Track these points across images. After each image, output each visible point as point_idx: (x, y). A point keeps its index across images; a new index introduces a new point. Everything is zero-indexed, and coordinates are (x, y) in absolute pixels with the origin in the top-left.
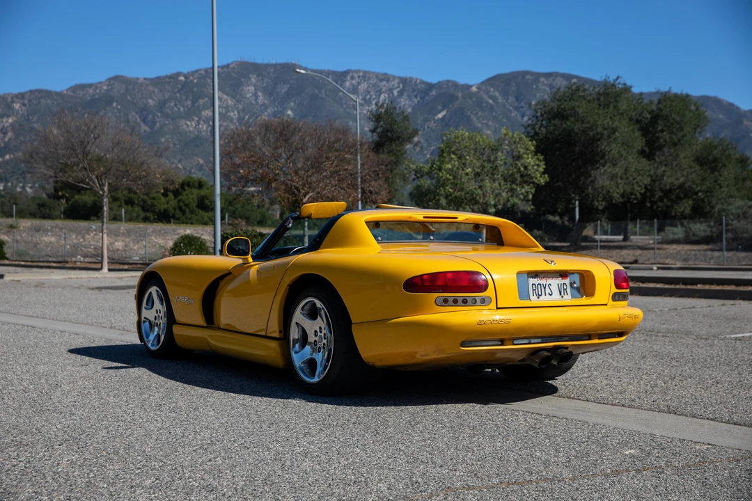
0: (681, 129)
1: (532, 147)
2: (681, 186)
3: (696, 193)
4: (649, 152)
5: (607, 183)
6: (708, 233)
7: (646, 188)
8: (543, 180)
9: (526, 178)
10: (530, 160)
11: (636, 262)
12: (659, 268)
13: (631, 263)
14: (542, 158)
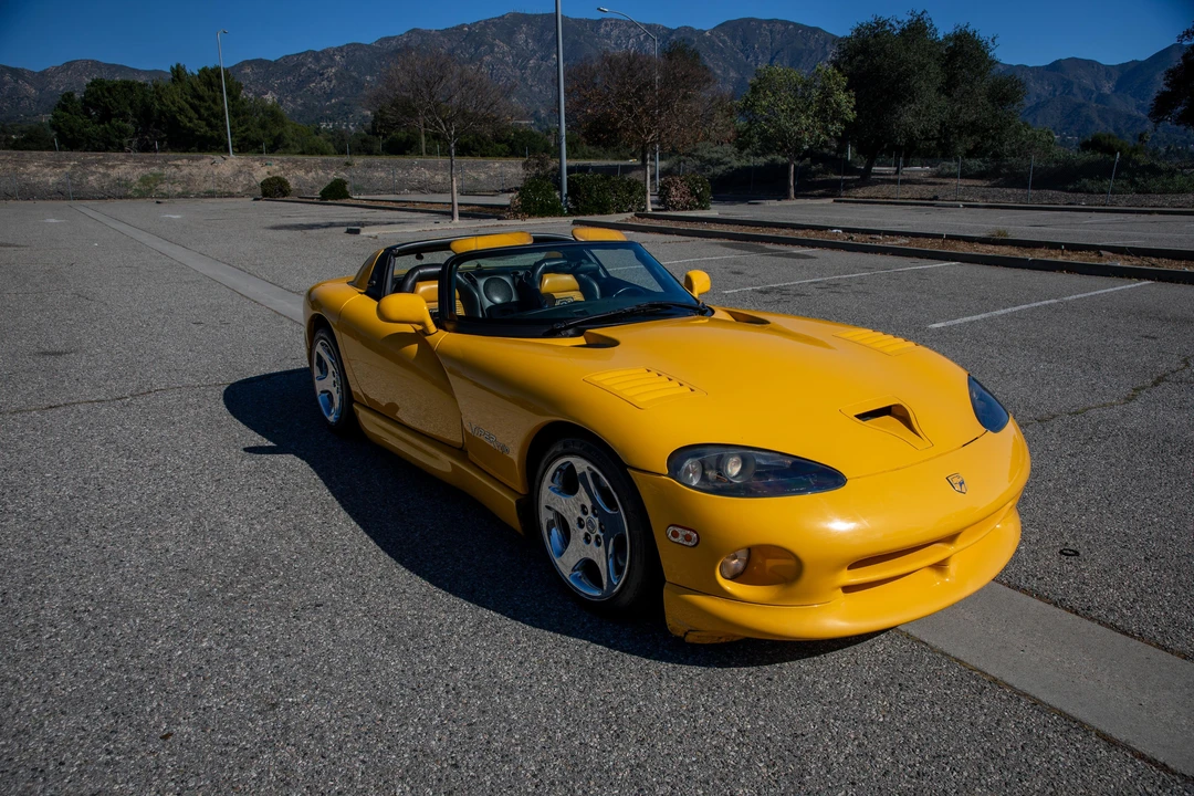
0: (978, 66)
1: (844, 82)
2: (973, 123)
3: (988, 130)
4: (947, 89)
5: (911, 120)
6: (983, 168)
7: (943, 124)
8: (851, 116)
9: (837, 115)
10: (843, 97)
11: (936, 198)
12: (965, 206)
13: (930, 199)
14: (853, 94)
